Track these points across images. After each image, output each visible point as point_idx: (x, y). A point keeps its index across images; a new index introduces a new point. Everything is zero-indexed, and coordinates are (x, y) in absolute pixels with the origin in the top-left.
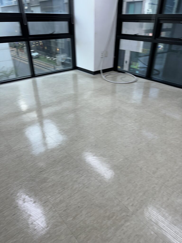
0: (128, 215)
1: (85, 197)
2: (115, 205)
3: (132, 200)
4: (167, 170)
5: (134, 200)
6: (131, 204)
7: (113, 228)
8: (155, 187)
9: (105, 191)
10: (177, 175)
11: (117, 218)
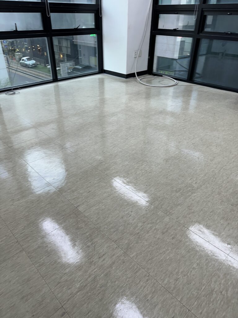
0: (193, 189)
1: (150, 179)
2: (180, 183)
3: (195, 179)
4: (223, 158)
5: (196, 179)
6: (194, 182)
7: (182, 198)
8: (214, 170)
9: (168, 174)
10: (234, 162)
11: (184, 191)
